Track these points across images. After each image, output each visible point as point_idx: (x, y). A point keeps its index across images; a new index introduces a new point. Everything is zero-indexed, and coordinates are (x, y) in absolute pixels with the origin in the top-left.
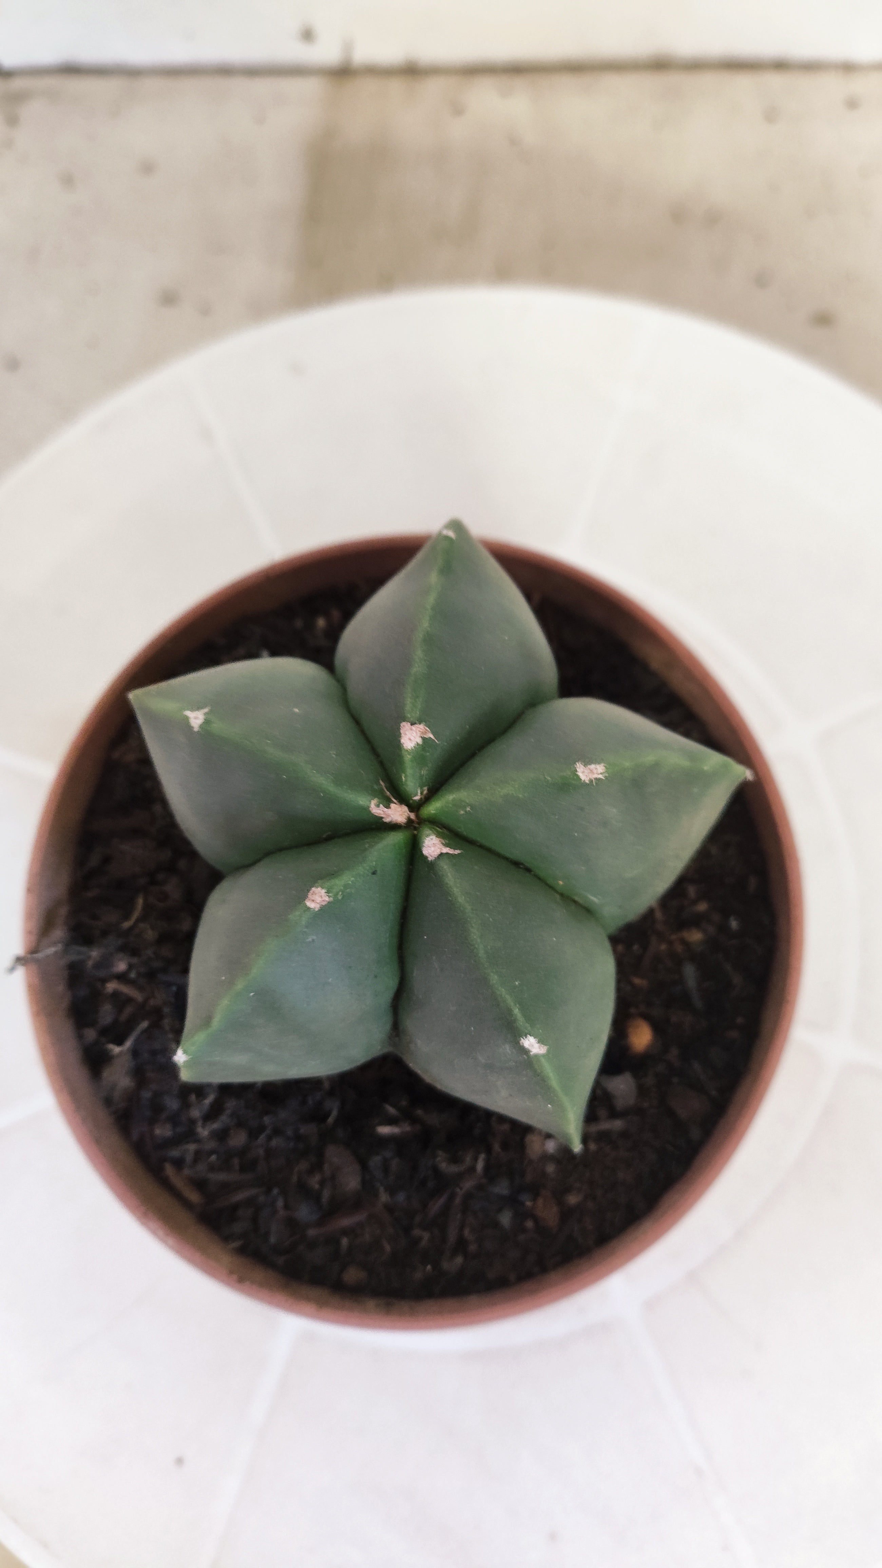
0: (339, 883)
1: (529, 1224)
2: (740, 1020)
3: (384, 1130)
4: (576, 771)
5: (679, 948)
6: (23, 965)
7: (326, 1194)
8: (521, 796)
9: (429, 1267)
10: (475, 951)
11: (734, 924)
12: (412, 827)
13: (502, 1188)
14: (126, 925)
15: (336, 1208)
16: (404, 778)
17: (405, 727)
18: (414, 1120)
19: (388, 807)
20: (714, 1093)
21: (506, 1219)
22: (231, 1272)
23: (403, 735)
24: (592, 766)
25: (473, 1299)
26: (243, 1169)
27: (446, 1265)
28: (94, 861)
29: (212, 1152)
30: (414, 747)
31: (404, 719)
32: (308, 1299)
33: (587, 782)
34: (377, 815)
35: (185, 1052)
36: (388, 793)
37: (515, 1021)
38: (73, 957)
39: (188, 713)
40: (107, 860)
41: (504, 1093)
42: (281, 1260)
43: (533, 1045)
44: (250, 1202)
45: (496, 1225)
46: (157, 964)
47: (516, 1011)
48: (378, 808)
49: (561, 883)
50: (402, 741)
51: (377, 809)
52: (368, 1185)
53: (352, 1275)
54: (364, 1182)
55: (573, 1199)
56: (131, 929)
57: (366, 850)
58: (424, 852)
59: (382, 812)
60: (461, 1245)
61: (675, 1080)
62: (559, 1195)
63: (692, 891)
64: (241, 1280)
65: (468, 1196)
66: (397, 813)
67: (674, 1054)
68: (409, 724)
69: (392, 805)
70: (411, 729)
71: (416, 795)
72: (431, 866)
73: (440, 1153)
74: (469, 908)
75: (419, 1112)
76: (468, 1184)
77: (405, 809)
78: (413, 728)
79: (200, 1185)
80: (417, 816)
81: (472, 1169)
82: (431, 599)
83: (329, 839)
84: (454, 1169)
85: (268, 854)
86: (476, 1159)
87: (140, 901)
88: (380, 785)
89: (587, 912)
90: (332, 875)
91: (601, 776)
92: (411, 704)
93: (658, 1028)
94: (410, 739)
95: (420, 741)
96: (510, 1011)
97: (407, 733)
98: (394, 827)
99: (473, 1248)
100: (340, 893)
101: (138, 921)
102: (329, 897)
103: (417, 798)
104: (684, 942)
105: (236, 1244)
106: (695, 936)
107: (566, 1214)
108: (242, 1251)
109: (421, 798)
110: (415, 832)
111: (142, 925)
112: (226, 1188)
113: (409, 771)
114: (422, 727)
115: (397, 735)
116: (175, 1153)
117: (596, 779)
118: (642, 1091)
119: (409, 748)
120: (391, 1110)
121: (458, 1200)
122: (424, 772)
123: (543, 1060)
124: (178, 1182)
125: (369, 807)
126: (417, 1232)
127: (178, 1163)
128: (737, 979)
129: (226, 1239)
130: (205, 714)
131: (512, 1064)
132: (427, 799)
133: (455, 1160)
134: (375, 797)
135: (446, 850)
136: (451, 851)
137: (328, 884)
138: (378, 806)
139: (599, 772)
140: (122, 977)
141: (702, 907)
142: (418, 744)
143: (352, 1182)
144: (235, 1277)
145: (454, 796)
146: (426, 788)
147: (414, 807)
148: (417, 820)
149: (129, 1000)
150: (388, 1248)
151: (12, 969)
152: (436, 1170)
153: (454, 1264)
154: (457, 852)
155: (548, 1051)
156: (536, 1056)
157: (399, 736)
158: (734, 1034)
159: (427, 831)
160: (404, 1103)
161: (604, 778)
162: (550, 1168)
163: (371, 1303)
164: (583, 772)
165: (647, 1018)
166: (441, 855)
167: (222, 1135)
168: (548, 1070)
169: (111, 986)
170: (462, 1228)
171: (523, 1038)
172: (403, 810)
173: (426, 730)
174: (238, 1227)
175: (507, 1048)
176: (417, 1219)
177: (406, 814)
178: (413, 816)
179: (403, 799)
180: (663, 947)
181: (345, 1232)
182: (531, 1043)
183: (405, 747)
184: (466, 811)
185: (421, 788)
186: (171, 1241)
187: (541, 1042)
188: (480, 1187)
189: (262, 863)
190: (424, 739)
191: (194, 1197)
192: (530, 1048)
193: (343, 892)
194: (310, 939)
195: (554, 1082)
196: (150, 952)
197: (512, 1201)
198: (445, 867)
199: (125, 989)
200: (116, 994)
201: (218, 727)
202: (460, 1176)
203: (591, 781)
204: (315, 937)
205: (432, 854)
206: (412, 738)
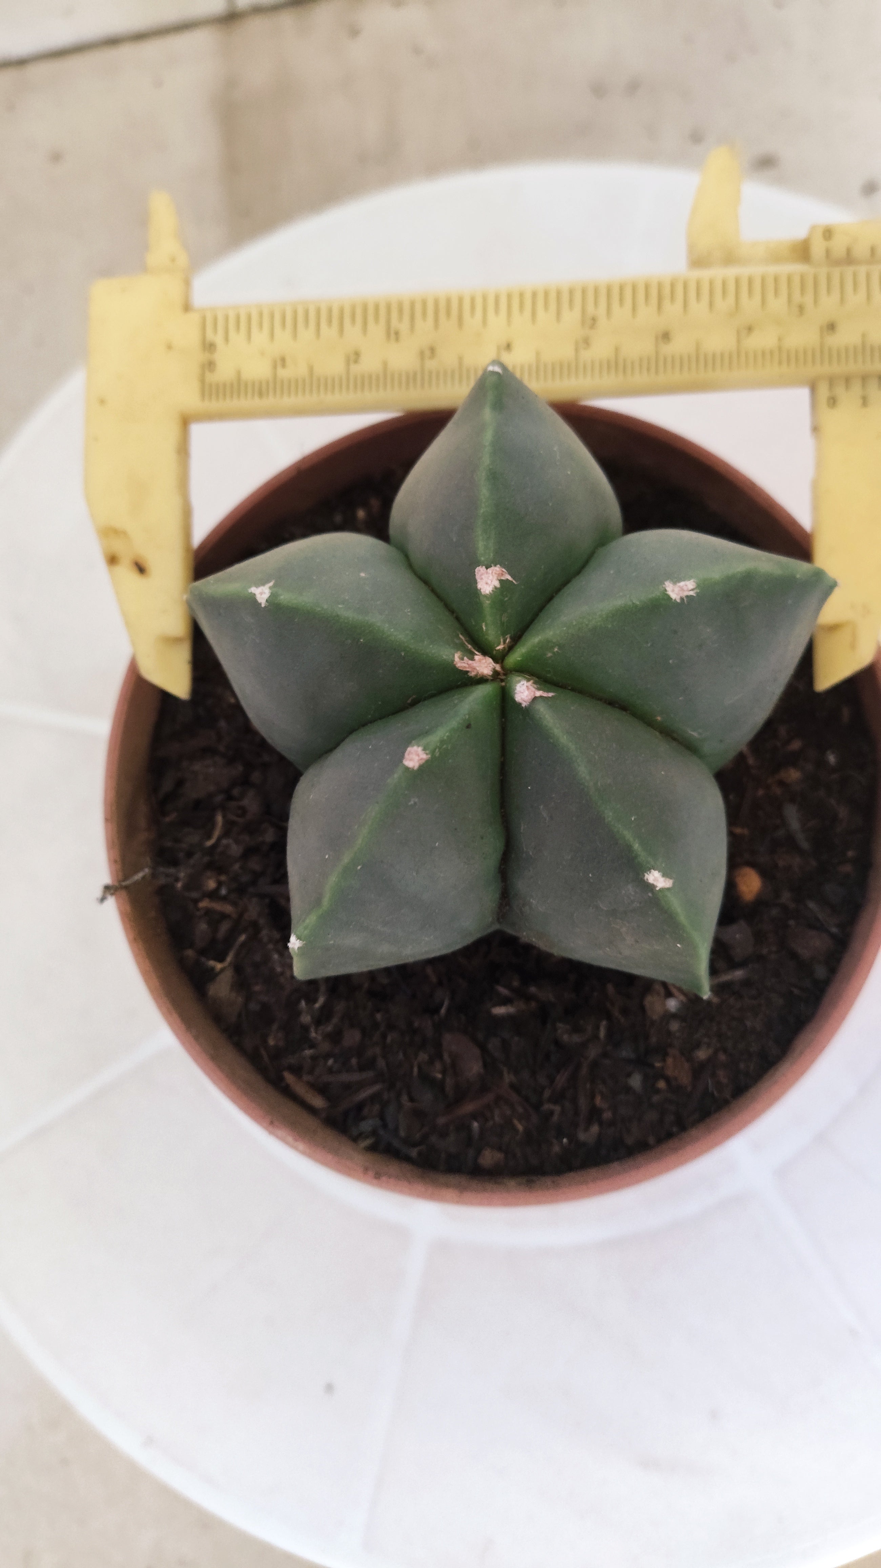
0: (434, 739)
1: (661, 1084)
2: (850, 854)
3: (500, 1011)
4: (666, 590)
5: (778, 791)
6: (112, 894)
7: (449, 1082)
8: (610, 626)
9: (565, 1140)
10: (586, 789)
11: (832, 759)
12: (498, 680)
13: (626, 1052)
14: (209, 843)
15: (461, 1095)
16: (484, 628)
17: (480, 571)
18: (528, 998)
19: (473, 659)
20: (834, 930)
21: (636, 1081)
22: (366, 1170)
23: (478, 580)
24: (682, 584)
25: (616, 1165)
26: (361, 1068)
27: (582, 1136)
28: (167, 785)
29: (327, 1056)
30: (493, 591)
31: (478, 564)
32: (447, 1185)
33: (678, 601)
34: (461, 669)
35: (299, 938)
36: (470, 646)
37: (636, 857)
38: (162, 881)
39: (253, 590)
40: (180, 783)
41: (629, 940)
42: (414, 1153)
43: (658, 881)
44: (373, 1098)
45: (629, 1090)
46: (245, 878)
47: (636, 846)
48: (463, 661)
49: (659, 718)
50: (479, 586)
51: (461, 662)
52: (490, 1065)
53: (489, 1158)
54: (485, 1065)
55: (702, 1054)
56: (214, 847)
57: (455, 705)
58: (516, 699)
59: (467, 666)
60: (594, 1114)
61: (792, 923)
62: (687, 1052)
63: (783, 731)
64: (378, 1176)
65: (595, 1065)
66: (484, 666)
67: (786, 897)
68: (484, 567)
69: (476, 658)
70: (487, 573)
71: (499, 644)
72: (526, 712)
73: (560, 1025)
74: (572, 747)
75: (533, 989)
76: (593, 1052)
77: (490, 660)
78: (490, 570)
79: (322, 1090)
80: (502, 667)
81: (596, 1037)
82: (488, 436)
83: (415, 703)
84: (576, 1039)
85: (352, 731)
86: (598, 1028)
87: (219, 819)
88: (460, 639)
89: (689, 747)
90: (426, 733)
91: (692, 593)
92: (483, 545)
93: (765, 873)
94: (487, 583)
95: (497, 584)
96: (629, 847)
97: (483, 577)
98: (481, 680)
99: (607, 1115)
100: (437, 750)
101: (219, 839)
102: (427, 754)
103: (500, 647)
104: (782, 783)
105: (368, 1142)
106: (793, 775)
107: (698, 1070)
108: (373, 1149)
109: (504, 647)
110: (503, 684)
111: (224, 842)
112: (349, 1088)
113: (489, 618)
114: (497, 569)
115: (472, 582)
116: (292, 1060)
117: (687, 597)
118: (759, 937)
119: (487, 592)
120: (503, 991)
121: (584, 1071)
122: (505, 619)
123: (669, 894)
124: (300, 1089)
125: (453, 661)
126: (547, 1107)
127: (297, 1070)
128: (843, 812)
129: (355, 1139)
130: (270, 588)
131: (636, 905)
132: (510, 648)
133: (577, 1029)
134: (459, 650)
135: (539, 693)
136: (545, 695)
137: (425, 741)
138: (462, 659)
139: (690, 588)
140: (213, 895)
141: (796, 745)
142: (496, 588)
143: (474, 1068)
144: (371, 1173)
145: (540, 637)
146: (508, 636)
147: (499, 658)
148: (502, 672)
149: (224, 916)
150: (520, 1127)
151: (103, 899)
152: (557, 1043)
153: (589, 1134)
154: (550, 695)
155: (674, 884)
156: (662, 890)
157: (476, 582)
158: (847, 868)
159: (515, 678)
160: (516, 984)
161: (695, 595)
162: (675, 1026)
163: (512, 1183)
164: (673, 591)
165: (753, 865)
166: (535, 699)
167: (335, 1037)
168: (676, 905)
169: (204, 904)
170: (593, 1097)
171: (647, 874)
172: (488, 662)
173: (503, 571)
174: (366, 1126)
175: (630, 889)
176: (547, 1094)
177: (491, 665)
178: (498, 667)
179: (486, 651)
180: (761, 792)
181: (474, 1116)
182: (656, 879)
183: (483, 593)
184: (554, 653)
185: (504, 637)
186: (301, 1146)
187: (664, 875)
188: (605, 1055)
189: (347, 740)
190: (501, 581)
191: (318, 1102)
192: (655, 883)
193: (440, 748)
194: (412, 802)
195: (682, 918)
196: (237, 866)
197: (641, 1062)
198: (542, 709)
199: (218, 906)
200: (208, 912)
201: (285, 597)
202: (584, 1045)
203: (682, 599)
204: (416, 800)
205: (526, 699)
206: (489, 582)
